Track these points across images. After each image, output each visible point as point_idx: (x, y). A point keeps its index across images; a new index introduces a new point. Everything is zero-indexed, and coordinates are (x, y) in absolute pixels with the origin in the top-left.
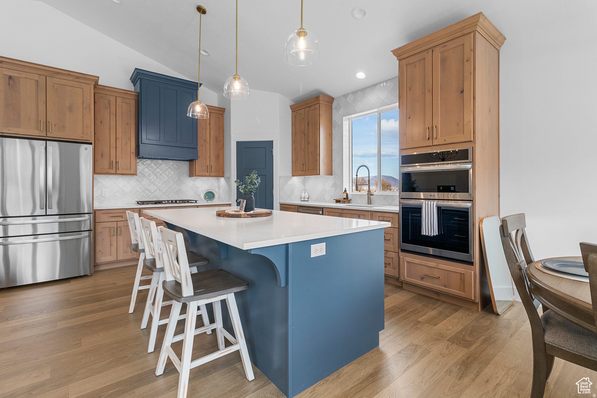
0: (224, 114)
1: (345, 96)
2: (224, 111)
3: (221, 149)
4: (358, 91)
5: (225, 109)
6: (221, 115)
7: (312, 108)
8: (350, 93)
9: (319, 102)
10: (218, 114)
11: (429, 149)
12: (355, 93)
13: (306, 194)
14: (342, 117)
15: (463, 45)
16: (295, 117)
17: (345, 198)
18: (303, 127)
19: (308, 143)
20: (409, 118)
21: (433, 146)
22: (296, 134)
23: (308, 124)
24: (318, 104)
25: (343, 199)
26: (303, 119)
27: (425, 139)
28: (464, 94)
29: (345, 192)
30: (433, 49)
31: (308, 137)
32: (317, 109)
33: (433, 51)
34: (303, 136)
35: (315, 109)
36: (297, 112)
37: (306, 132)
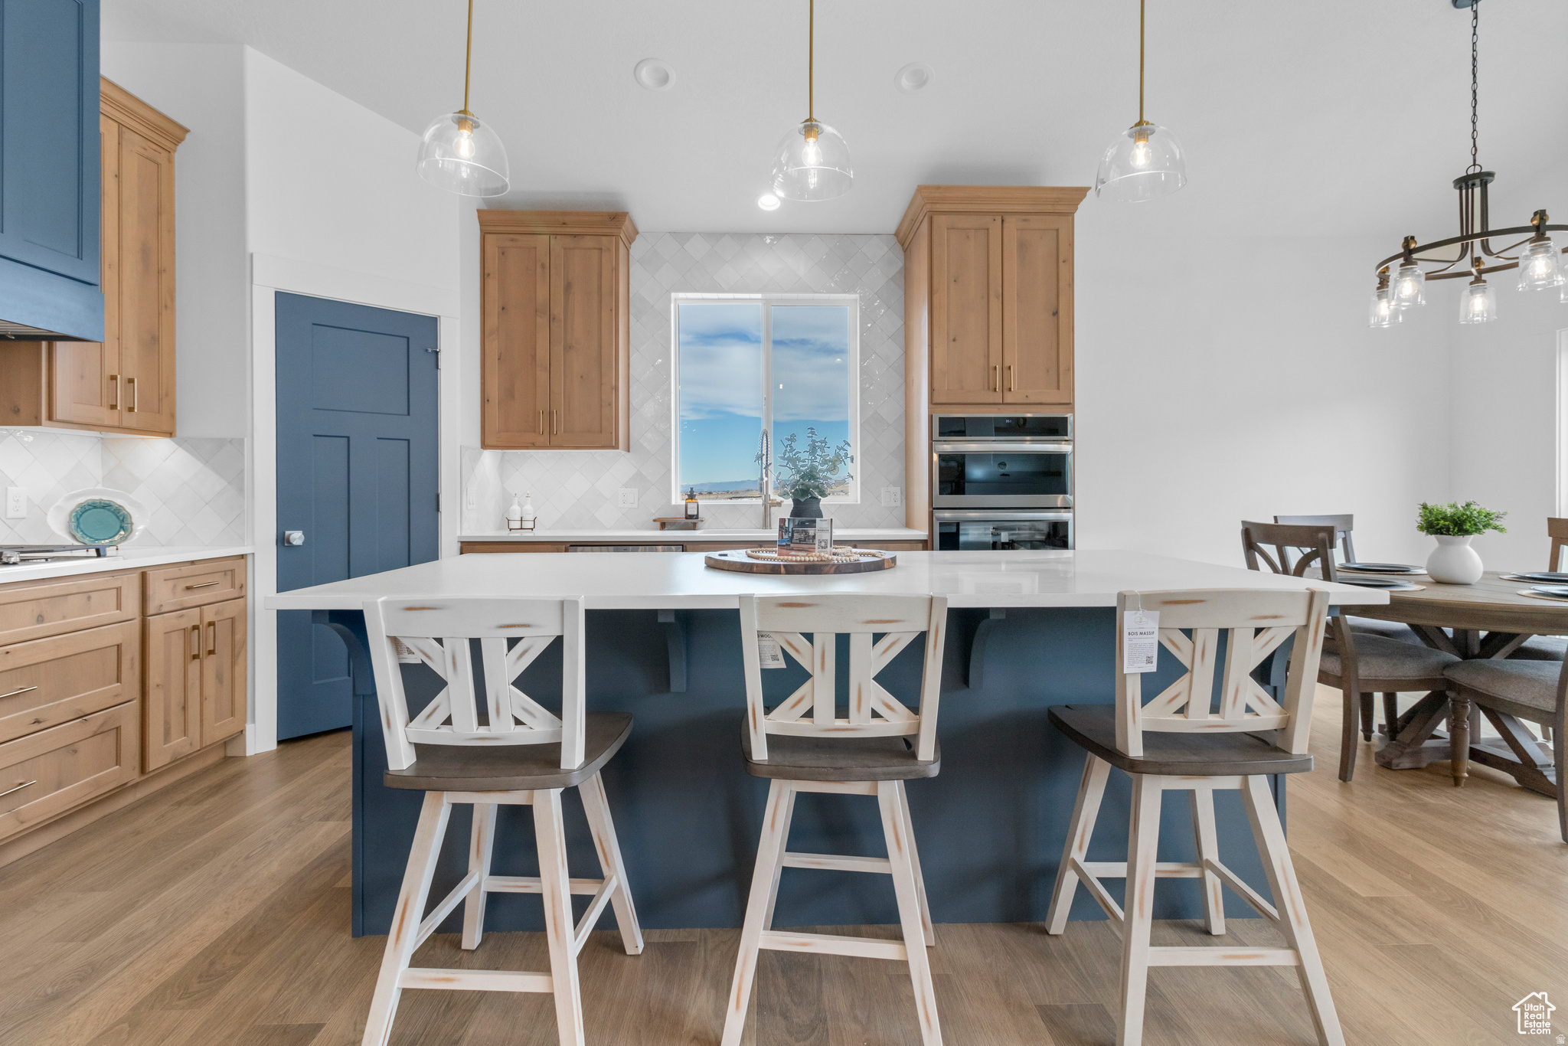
0: (175, 151)
1: (681, 237)
2: (178, 141)
3: (166, 306)
4: (723, 234)
5: (187, 131)
6: (164, 154)
7: (588, 242)
8: (695, 233)
9: (614, 231)
10: (154, 147)
11: (994, 408)
12: (714, 236)
13: (528, 507)
14: (669, 292)
15: (1057, 230)
16: (503, 253)
17: (693, 516)
18: (542, 293)
19: (568, 348)
20: (954, 340)
21: (1003, 404)
22: (503, 308)
23: (568, 287)
24: (614, 237)
25: (686, 518)
26: (543, 266)
27: (989, 388)
28: (1058, 318)
29: (692, 499)
30: (1003, 217)
31: (565, 329)
32: (609, 250)
33: (1003, 221)
34: (542, 321)
35: (601, 249)
36: (512, 240)
37: (558, 310)
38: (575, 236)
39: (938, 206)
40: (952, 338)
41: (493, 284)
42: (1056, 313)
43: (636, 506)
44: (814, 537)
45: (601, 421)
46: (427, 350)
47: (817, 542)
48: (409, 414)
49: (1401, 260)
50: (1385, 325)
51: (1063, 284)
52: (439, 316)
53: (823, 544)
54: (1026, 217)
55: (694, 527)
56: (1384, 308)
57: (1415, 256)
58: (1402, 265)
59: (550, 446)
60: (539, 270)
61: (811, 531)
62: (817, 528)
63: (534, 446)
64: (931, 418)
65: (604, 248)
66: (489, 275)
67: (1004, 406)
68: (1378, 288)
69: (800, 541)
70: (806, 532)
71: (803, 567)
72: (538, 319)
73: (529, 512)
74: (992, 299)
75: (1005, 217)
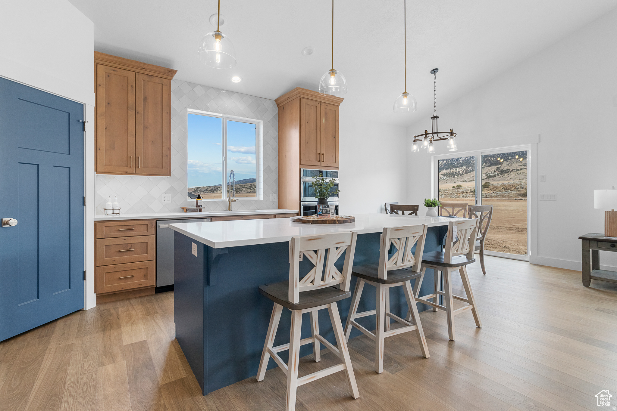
1: (192, 85)
4: (210, 87)
7: (156, 80)
8: (198, 85)
9: (169, 77)
11: (318, 168)
12: (207, 88)
13: (116, 203)
14: (186, 108)
15: (335, 111)
16: (108, 76)
17: (200, 206)
18: (131, 99)
19: (145, 128)
20: (307, 143)
21: (321, 166)
22: (108, 104)
23: (145, 99)
24: (169, 80)
25: (196, 207)
26: (132, 86)
27: (317, 161)
28: (335, 139)
29: (199, 199)
30: (321, 103)
31: (144, 119)
32: (167, 85)
33: (321, 104)
34: (132, 113)
35: (163, 84)
36: (114, 70)
37: (140, 109)
38: (149, 75)
39: (302, 95)
40: (306, 142)
41: (102, 90)
42: (335, 138)
43: (170, 202)
44: (329, 211)
45: (163, 163)
46: (79, 121)
47: (330, 213)
48: (69, 154)
49: (424, 136)
50: (415, 152)
51: (336, 129)
52: (85, 104)
53: (332, 213)
54: (327, 105)
55: (200, 211)
56: (415, 147)
57: (427, 135)
58: (425, 137)
59: (135, 173)
60: (130, 88)
61: (328, 210)
62: (330, 208)
63: (126, 173)
64: (300, 170)
65: (164, 84)
66: (100, 85)
67: (321, 167)
68: (414, 142)
69: (326, 213)
70: (327, 210)
71: (343, 221)
72: (129, 112)
73: (117, 205)
74: (318, 130)
75: (322, 103)
